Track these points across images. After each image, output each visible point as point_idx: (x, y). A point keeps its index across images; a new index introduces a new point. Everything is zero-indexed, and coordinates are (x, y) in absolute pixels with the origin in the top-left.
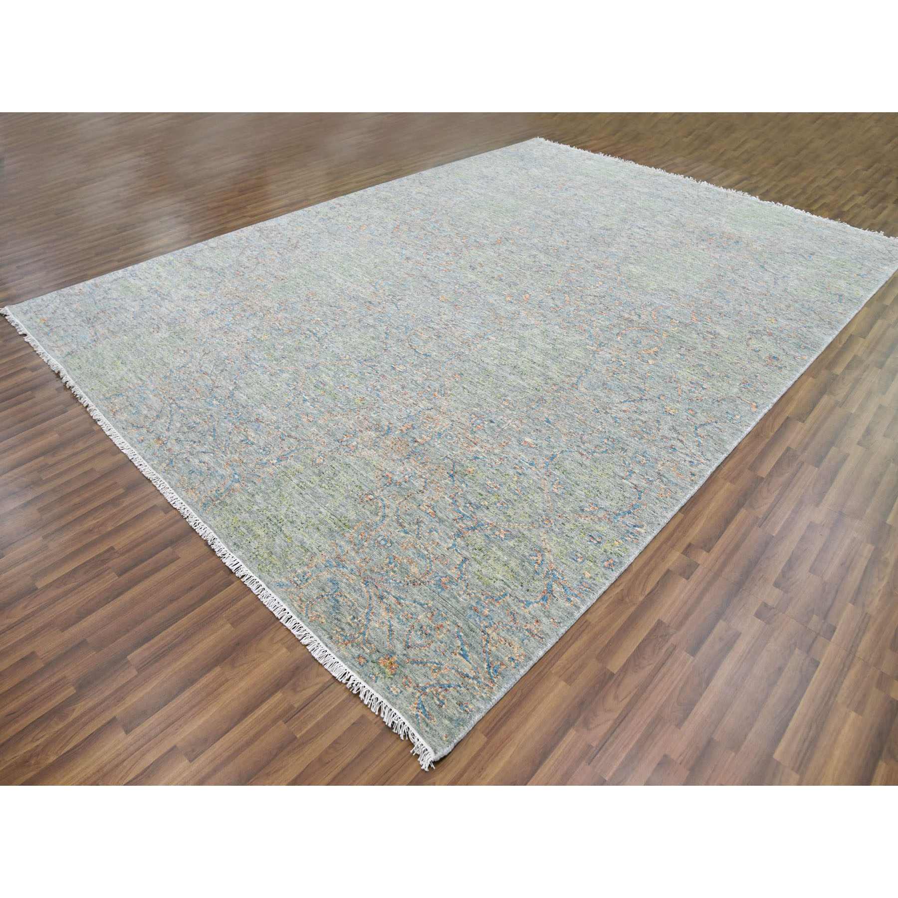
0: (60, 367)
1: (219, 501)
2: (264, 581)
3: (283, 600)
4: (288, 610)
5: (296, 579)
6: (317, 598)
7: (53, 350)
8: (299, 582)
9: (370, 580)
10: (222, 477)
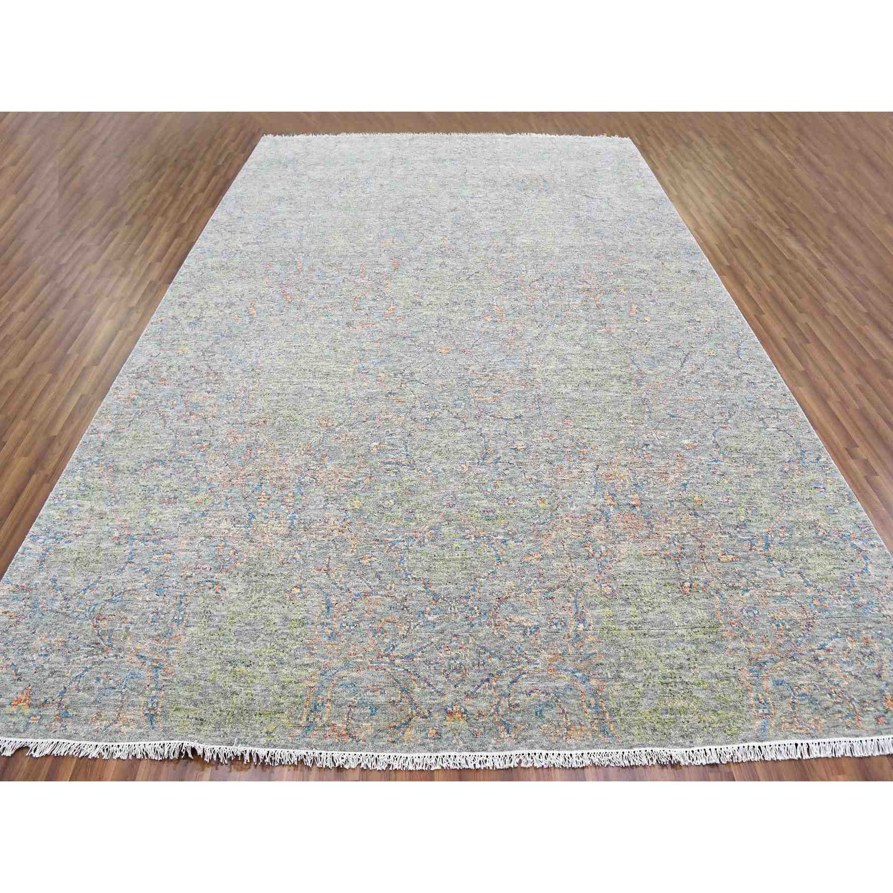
0: (175, 743)
1: (607, 714)
2: (752, 740)
3: (786, 738)
4: (799, 742)
5: (761, 711)
6: (793, 709)
7: (117, 732)
8: (766, 711)
9: (792, 654)
10: (568, 687)
